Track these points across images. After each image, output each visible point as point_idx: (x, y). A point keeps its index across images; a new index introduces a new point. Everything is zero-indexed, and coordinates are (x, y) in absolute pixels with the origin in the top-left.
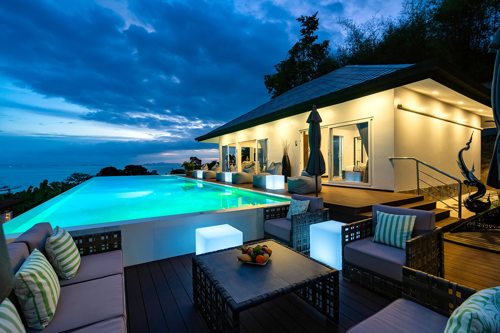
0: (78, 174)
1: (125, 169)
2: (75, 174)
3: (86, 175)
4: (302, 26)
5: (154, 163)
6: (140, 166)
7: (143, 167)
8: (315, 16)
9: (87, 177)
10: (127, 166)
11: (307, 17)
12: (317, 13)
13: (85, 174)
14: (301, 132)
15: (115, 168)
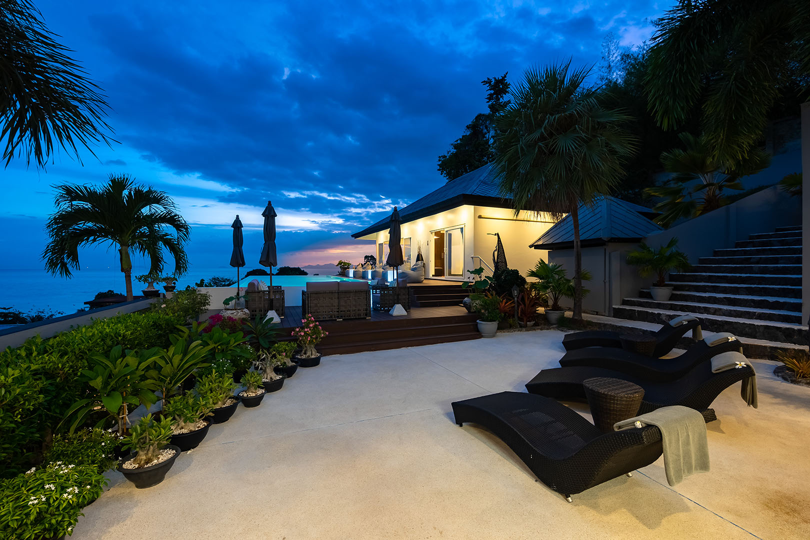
0: (218, 278)
1: (278, 272)
2: (215, 279)
3: (228, 280)
4: (488, 90)
5: (318, 265)
6: (299, 268)
7: (302, 270)
8: (505, 76)
9: (230, 283)
10: (280, 268)
11: (495, 78)
12: (507, 73)
13: (226, 279)
14: (431, 233)
15: (264, 271)
